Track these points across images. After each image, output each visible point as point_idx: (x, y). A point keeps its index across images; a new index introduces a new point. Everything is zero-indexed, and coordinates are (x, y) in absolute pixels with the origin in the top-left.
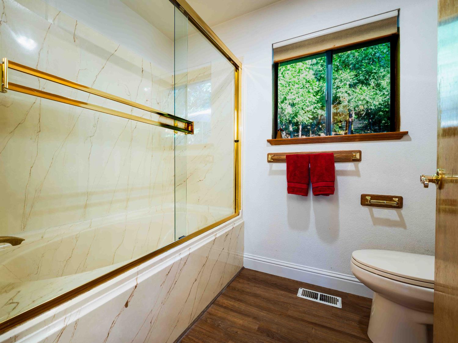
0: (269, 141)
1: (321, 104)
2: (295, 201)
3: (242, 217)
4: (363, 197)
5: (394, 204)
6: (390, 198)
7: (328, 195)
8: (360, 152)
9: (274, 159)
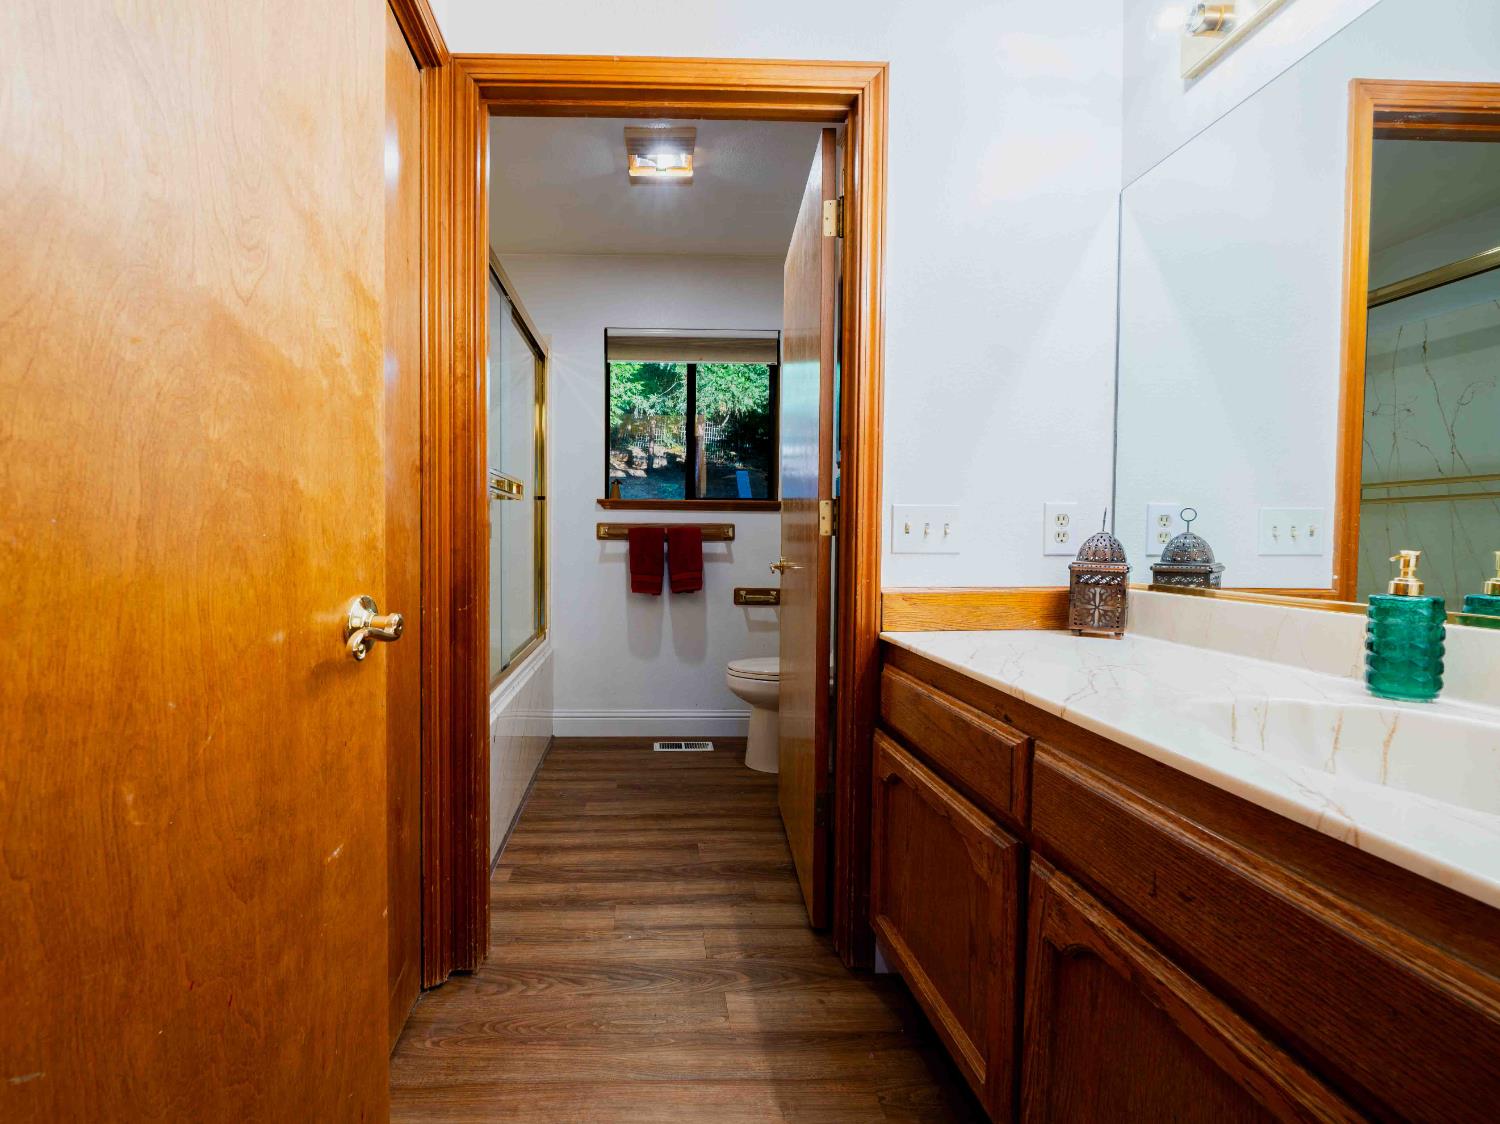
0: (600, 502)
1: (642, 385)
2: (643, 607)
3: (549, 643)
4: (737, 592)
5: (771, 598)
6: (766, 592)
7: (692, 591)
8: (733, 526)
9: (609, 533)
